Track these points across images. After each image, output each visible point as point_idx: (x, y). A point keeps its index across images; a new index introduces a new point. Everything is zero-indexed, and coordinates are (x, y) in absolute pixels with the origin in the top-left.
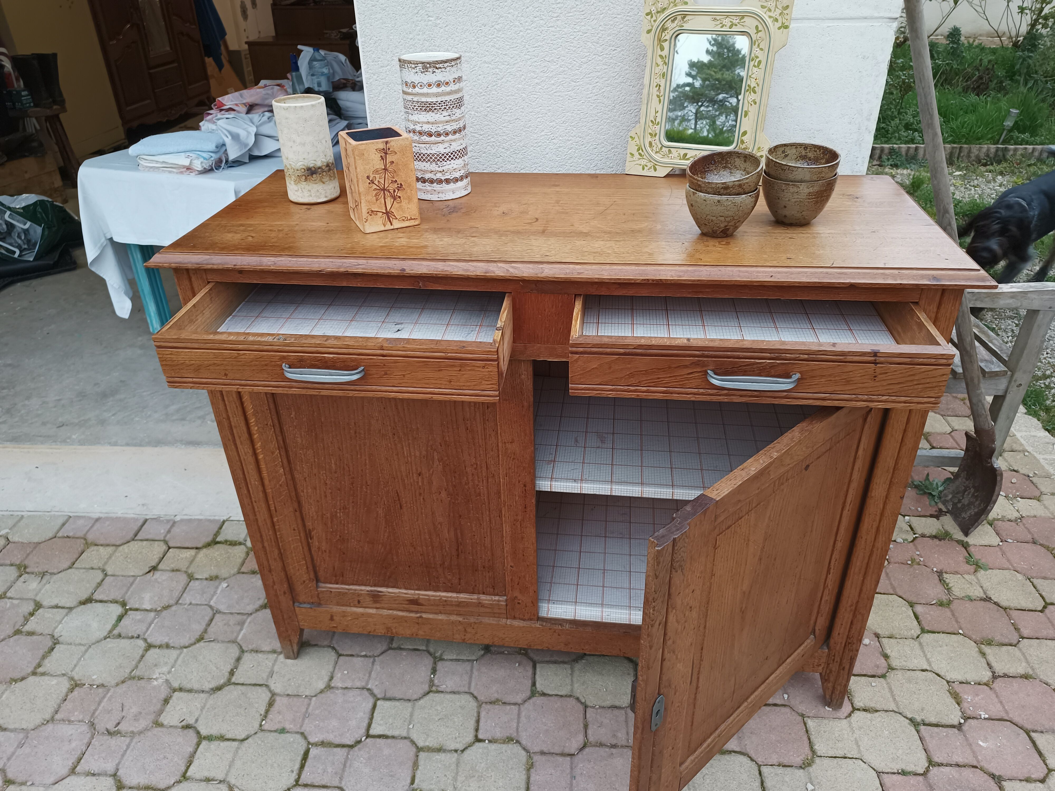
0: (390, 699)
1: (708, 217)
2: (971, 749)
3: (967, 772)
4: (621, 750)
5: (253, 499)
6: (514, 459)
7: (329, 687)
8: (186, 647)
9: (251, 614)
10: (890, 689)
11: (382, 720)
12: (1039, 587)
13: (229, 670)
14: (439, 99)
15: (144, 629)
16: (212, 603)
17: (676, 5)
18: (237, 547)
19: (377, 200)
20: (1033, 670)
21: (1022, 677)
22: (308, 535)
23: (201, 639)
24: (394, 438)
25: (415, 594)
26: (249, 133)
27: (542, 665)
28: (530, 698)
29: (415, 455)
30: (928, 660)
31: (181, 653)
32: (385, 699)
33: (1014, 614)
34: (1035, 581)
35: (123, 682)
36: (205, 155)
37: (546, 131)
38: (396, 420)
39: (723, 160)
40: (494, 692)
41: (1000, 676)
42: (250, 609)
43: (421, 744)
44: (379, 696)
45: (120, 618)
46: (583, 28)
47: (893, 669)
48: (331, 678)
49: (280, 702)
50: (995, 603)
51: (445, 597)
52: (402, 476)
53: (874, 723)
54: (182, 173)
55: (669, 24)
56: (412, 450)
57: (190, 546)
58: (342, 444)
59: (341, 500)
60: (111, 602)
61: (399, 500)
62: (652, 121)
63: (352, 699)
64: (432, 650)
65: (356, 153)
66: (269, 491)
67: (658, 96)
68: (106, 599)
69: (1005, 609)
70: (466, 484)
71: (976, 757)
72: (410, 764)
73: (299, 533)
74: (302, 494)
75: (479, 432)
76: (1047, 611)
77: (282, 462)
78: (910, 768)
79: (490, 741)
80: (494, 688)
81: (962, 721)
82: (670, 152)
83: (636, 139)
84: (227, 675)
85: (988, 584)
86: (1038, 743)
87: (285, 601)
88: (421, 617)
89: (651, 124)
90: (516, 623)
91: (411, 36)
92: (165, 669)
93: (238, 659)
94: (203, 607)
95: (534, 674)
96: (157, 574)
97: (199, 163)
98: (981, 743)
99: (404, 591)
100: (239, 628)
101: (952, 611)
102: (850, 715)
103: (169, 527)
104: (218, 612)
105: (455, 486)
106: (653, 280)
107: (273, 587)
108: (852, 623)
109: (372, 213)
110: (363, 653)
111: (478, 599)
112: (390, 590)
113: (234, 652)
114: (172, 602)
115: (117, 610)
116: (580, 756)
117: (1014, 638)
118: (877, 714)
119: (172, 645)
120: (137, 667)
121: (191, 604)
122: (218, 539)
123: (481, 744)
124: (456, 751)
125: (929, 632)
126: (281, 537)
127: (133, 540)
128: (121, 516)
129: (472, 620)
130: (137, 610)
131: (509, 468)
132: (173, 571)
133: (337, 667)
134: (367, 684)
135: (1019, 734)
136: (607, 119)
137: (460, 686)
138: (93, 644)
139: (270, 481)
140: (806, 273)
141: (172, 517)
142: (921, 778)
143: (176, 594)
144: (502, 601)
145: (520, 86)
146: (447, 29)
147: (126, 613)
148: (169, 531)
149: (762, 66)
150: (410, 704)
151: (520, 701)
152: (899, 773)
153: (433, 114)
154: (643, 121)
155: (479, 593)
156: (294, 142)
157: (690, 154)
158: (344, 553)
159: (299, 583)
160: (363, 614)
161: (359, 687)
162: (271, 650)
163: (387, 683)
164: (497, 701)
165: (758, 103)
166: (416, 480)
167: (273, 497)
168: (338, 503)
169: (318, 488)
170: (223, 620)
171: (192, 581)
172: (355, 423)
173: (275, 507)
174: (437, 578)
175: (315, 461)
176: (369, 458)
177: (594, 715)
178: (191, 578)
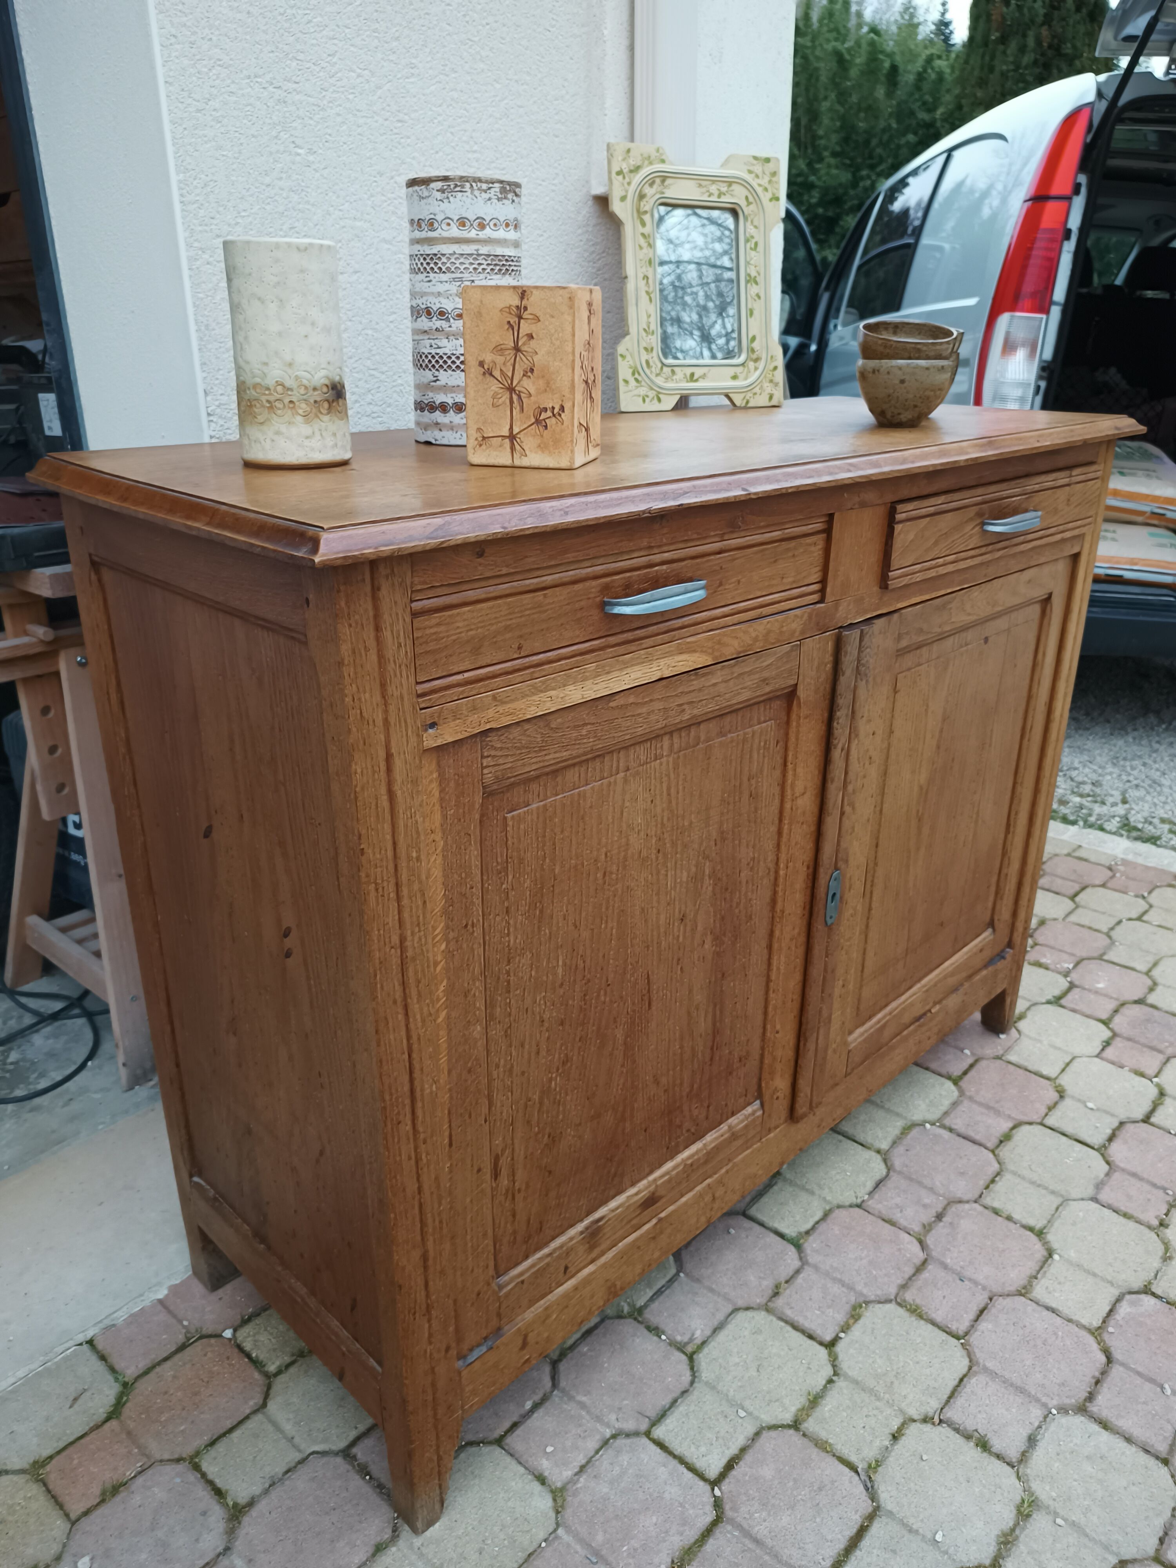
0: (663, 1416)
1: (926, 393)
3: (1125, 1012)
4: (949, 1212)
7: (558, 1494)
11: (698, 1447)
17: (651, 163)
24: (657, 858)
25: (648, 1186)
27: (754, 1208)
28: (800, 1250)
29: (681, 881)
32: (656, 1421)
38: (665, 820)
40: (756, 1282)
43: (787, 1417)
44: (644, 1427)
48: (542, 1480)
51: (689, 1158)
52: (659, 936)
53: (1039, 1023)
55: (649, 191)
56: (678, 873)
58: (580, 911)
61: (649, 989)
62: (645, 330)
63: (617, 1470)
67: (648, 293)
70: (737, 905)
71: (1112, 997)
72: (815, 1452)
73: (483, 1175)
78: (1103, 1037)
79: (844, 1332)
80: (752, 1278)
81: (1068, 979)
82: (673, 372)
86: (1115, 961)
88: (660, 1220)
89: (644, 334)
90: (772, 1135)
95: (762, 1224)
98: (1099, 986)
99: (632, 1191)
102: (1018, 1031)
105: (723, 918)
110: (528, 1405)
111: (729, 1128)
112: (615, 1203)
116: (932, 1254)
118: (1029, 1015)
123: (840, 1346)
124: (830, 1381)
133: (524, 1458)
134: (602, 1433)
135: (1100, 964)
137: (713, 1314)
139: (449, 1072)
142: (1118, 1039)
144: (757, 1110)
149: (760, 248)
150: (696, 1394)
151: (797, 1263)
152: (1105, 1046)
155: (727, 1119)
157: (698, 372)
158: (550, 1172)
159: (469, 1305)
160: (576, 1288)
161: (597, 1446)
162: (371, 1550)
163: (626, 1402)
164: (777, 1286)
165: (762, 295)
166: (676, 934)
167: (449, 1113)
168: (557, 1055)
169: (527, 1041)
172: (606, 855)
173: (450, 1136)
174: (681, 1126)
175: (531, 976)
176: (618, 922)
177: (879, 1207)
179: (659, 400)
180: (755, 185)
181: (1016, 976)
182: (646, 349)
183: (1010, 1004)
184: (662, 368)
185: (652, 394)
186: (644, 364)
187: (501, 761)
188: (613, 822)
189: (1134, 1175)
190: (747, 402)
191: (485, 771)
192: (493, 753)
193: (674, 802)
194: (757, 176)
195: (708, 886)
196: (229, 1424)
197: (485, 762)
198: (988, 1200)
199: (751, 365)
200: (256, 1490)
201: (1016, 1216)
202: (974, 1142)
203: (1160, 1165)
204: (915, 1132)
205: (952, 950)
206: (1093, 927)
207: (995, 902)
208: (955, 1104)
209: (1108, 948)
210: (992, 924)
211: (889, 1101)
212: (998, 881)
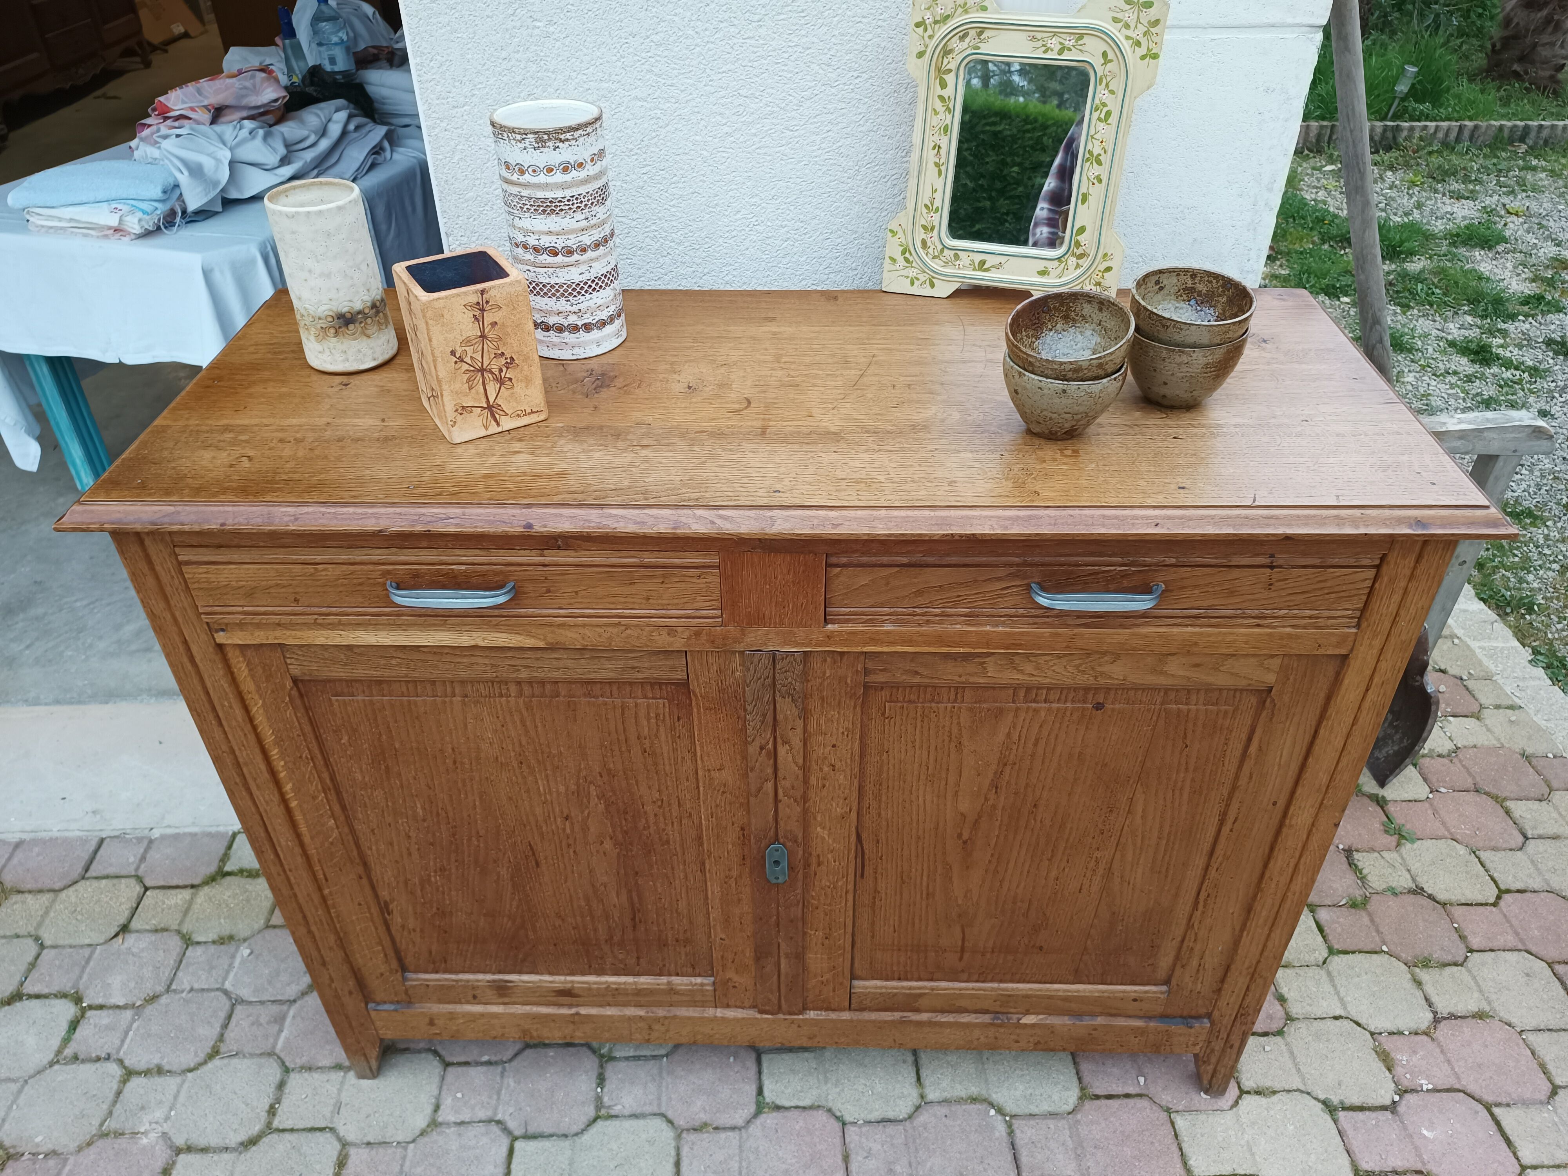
0: (534, 1137)
1: (1044, 413)
2: (1413, 1143)
5: (286, 867)
6: (724, 792)
7: (434, 1124)
8: (190, 1070)
10: (1292, 1053)
12: (1488, 865)
13: (267, 1107)
15: (117, 1042)
16: (228, 985)
17: (965, 12)
19: (470, 388)
20: (1489, 1003)
21: (1474, 1017)
22: (385, 909)
23: (214, 1053)
24: (521, 768)
25: (566, 982)
26: (218, 161)
27: (770, 1056)
28: (756, 1115)
29: (557, 791)
30: (1341, 1000)
31: (184, 1081)
32: (527, 1137)
33: (1458, 911)
34: (1482, 854)
35: (89, 1144)
36: (145, 206)
37: (743, 211)
38: (524, 742)
39: (1062, 305)
40: (699, 1110)
41: (1444, 1018)
42: (292, 991)
44: (517, 1133)
45: (74, 1025)
46: (804, 40)
47: (1293, 1019)
48: (437, 1108)
49: (356, 1156)
50: (1429, 896)
51: (615, 983)
52: (537, 821)
53: (1272, 1113)
54: (106, 236)
55: (955, 44)
56: (552, 784)
57: (181, 883)
58: (432, 780)
59: (435, 858)
60: (56, 996)
61: (534, 854)
62: (926, 206)
63: (473, 1142)
65: (429, 314)
66: (312, 852)
67: (937, 165)
68: (46, 991)
69: (1444, 905)
70: (644, 828)
71: (1420, 1156)
73: (369, 908)
74: (369, 852)
75: (666, 755)
76: (1502, 903)
77: (331, 809)
80: (699, 1103)
81: (1397, 1098)
82: (957, 257)
83: (900, 234)
84: (264, 1116)
85: (1418, 865)
86: (1504, 1124)
87: (352, 1004)
88: (578, 1013)
89: (924, 210)
90: (730, 1013)
91: (504, 54)
92: (159, 1114)
93: (281, 1085)
94: (213, 994)
95: (760, 1072)
96: (130, 939)
97: (136, 221)
98: (1425, 1132)
99: (547, 978)
100: (276, 1027)
101: (1370, 915)
102: (1236, 1103)
103: (142, 850)
104: (240, 1001)
105: (626, 832)
106: (961, 536)
107: (330, 986)
108: (1248, 988)
109: (463, 410)
111: (669, 983)
112: (525, 977)
113: (273, 1072)
114: (160, 989)
115: (66, 1010)
117: (1460, 952)
118: (1275, 1098)
119: (167, 1068)
120: (110, 1113)
121: (192, 990)
122: (227, 868)
125: (1340, 952)
126: (338, 916)
127: (83, 878)
128: (58, 834)
129: (661, 1012)
130: (101, 1007)
131: (717, 806)
132: (156, 931)
133: (445, 1087)
134: (495, 1114)
135: (1477, 1112)
136: (847, 191)
137: (645, 1104)
138: (32, 1077)
139: (312, 838)
140: (1213, 517)
141: (146, 831)
143: (166, 973)
144: (708, 985)
145: (698, 138)
146: (567, 41)
147: (83, 1016)
148: (143, 859)
149: (1113, 120)
150: (567, 1143)
151: (740, 1122)
154: (911, 205)
155: (670, 975)
156: (310, 271)
157: (991, 261)
158: (445, 932)
159: (373, 977)
160: (482, 1015)
161: (484, 1118)
162: (333, 1066)
163: (528, 1109)
164: (705, 1125)
165: (1105, 181)
166: (561, 826)
167: (319, 861)
168: (432, 863)
169: (395, 844)
170: (248, 1016)
171: (190, 948)
172: (453, 749)
173: (325, 875)
174: (602, 958)
175: (387, 806)
176: (481, 798)
177: (857, 1138)
178: (188, 941)
179: (932, 285)
180: (1120, 38)
181: (1223, 1050)
182: (925, 227)
183: (1211, 1072)
184: (942, 251)
185: (922, 277)
186: (919, 244)
187: (306, 664)
188: (456, 729)
191: (290, 666)
193: (532, 733)
194: (1127, 26)
195: (597, 805)
197: (289, 661)
199: (1072, 261)
202: (1016, 1158)
204: (974, 1108)
205: (1071, 978)
206: (1551, 1067)
207: (1174, 965)
208: (1053, 1115)
209: (1526, 1103)
210: (1167, 982)
211: (995, 1063)
212: (1180, 948)
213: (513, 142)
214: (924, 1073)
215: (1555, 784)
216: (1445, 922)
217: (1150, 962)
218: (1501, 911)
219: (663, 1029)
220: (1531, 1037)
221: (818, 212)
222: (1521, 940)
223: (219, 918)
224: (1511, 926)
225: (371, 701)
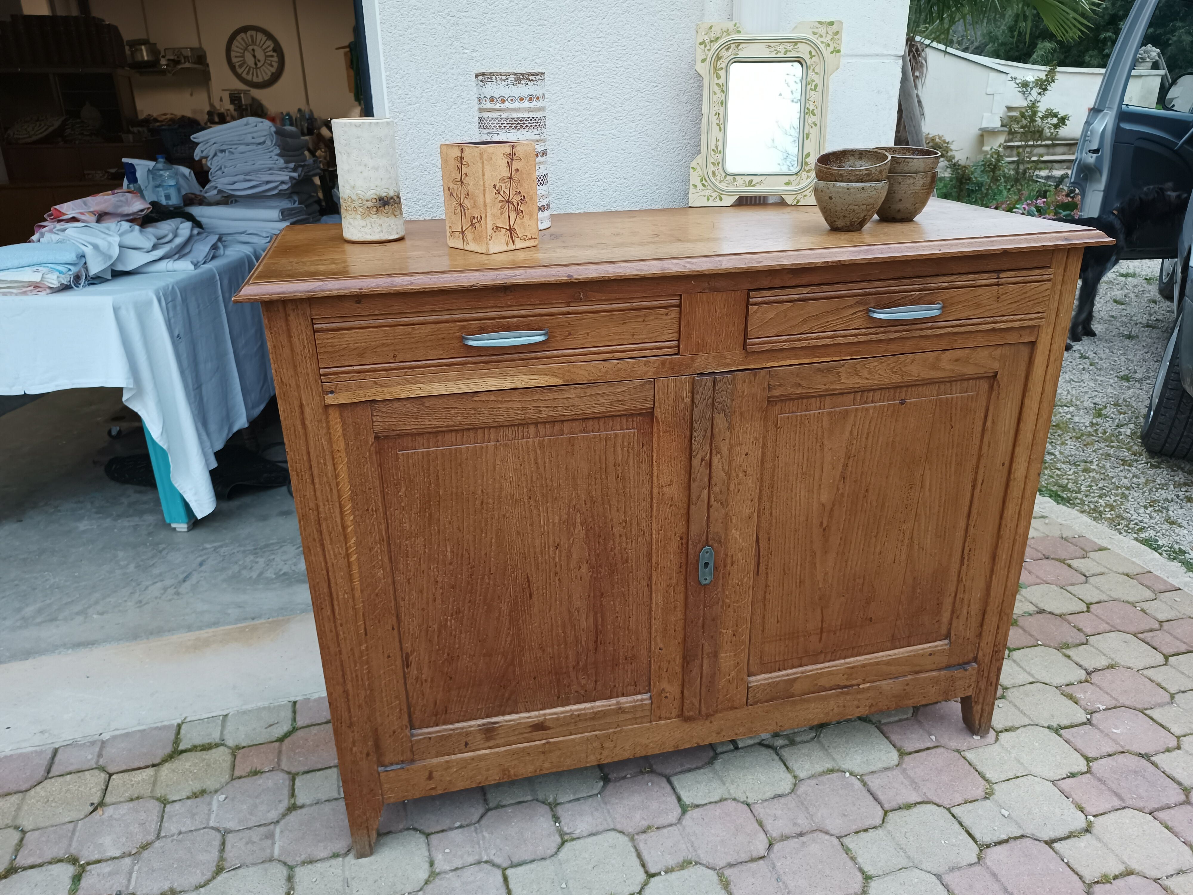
0: (520, 865)
1: (850, 207)
2: (1111, 738)
3: (1120, 758)
4: (810, 835)
5: (339, 622)
6: (671, 506)
7: (433, 875)
8: (202, 886)
9: (278, 822)
10: (1015, 706)
11: (523, 890)
12: (1072, 592)
14: (531, 115)
15: (125, 882)
16: (212, 824)
17: (729, 34)
18: (214, 751)
19: (502, 214)
20: (1112, 660)
21: (1108, 668)
22: (406, 661)
23: (219, 870)
24: (529, 502)
25: (540, 716)
26: (110, 244)
27: (677, 777)
28: (684, 813)
29: (553, 521)
30: (1029, 673)
32: (513, 866)
33: (1070, 618)
34: (1066, 588)
36: (60, 268)
37: (589, 173)
40: (639, 820)
41: (1092, 672)
42: (273, 815)
44: (505, 865)
45: (77, 879)
46: (625, 63)
47: (1007, 688)
48: (432, 864)
50: (1050, 613)
51: (577, 710)
52: (535, 553)
53: (1021, 739)
55: (723, 53)
56: (550, 515)
57: (142, 765)
58: (463, 522)
59: (454, 601)
60: (50, 863)
61: (529, 586)
62: (713, 150)
63: (472, 878)
64: (541, 797)
67: (718, 124)
68: (39, 861)
69: (1060, 616)
70: (612, 550)
71: (1118, 744)
73: (395, 661)
74: (402, 603)
75: (632, 479)
76: (1091, 610)
77: (382, 560)
78: (1075, 769)
79: (666, 872)
80: (638, 816)
81: (1089, 717)
82: (735, 179)
83: (698, 169)
85: (1034, 599)
86: (1155, 717)
87: (366, 766)
89: (713, 153)
90: (662, 722)
93: (290, 879)
94: (202, 831)
95: (674, 789)
96: (109, 811)
97: (55, 277)
98: (1114, 731)
99: (524, 715)
100: (269, 842)
101: (1022, 628)
102: (997, 739)
103: (97, 749)
104: (228, 831)
105: (598, 555)
107: (351, 749)
109: (497, 229)
110: (458, 824)
111: (618, 703)
112: (508, 717)
113: (279, 871)
114: (151, 837)
115: (65, 870)
116: (772, 855)
117: (1082, 637)
118: (1019, 731)
121: (180, 833)
122: (181, 747)
123: (656, 878)
125: (1015, 649)
127: (46, 778)
128: (12, 753)
130: (98, 862)
131: (665, 519)
132: (132, 800)
133: (433, 849)
134: (481, 857)
135: (1136, 715)
137: (597, 825)
139: (362, 591)
141: (97, 737)
142: (1088, 775)
143: (153, 827)
144: (646, 699)
147: (84, 871)
148: (100, 755)
150: (548, 862)
151: (674, 820)
152: (1069, 777)
153: (524, 132)
154: (703, 150)
155: (618, 696)
156: (365, 165)
157: (756, 180)
158: (451, 678)
159: (387, 735)
160: (473, 759)
161: (473, 862)
162: (331, 854)
163: (507, 848)
164: (649, 827)
165: (818, 124)
166: (552, 556)
167: (363, 615)
168: (450, 606)
169: (425, 590)
170: (241, 839)
171: (168, 806)
172: (482, 491)
173: (365, 629)
174: (568, 687)
175: (425, 552)
176: (496, 535)
177: (763, 810)
178: (164, 802)
179: (721, 199)
180: (818, 42)
181: (986, 689)
182: (713, 163)
183: (980, 711)
184: (725, 177)
185: (715, 195)
186: (710, 174)
187: (387, 420)
188: (487, 472)
189: (994, 875)
190: (798, 202)
191: (375, 424)
192: (380, 414)
193: (542, 469)
194: (821, 36)
195: (580, 531)
196: (320, 767)
197: (375, 419)
198: (846, 841)
199: (805, 175)
200: (308, 802)
201: (860, 860)
202: (876, 799)
203: (1026, 878)
204: (834, 776)
205: (889, 644)
206: (1164, 684)
207: (951, 619)
208: (887, 769)
209: (1161, 705)
210: (948, 636)
211: (835, 748)
212: (954, 602)
213: (499, 82)
214: (790, 764)
215: (1087, 549)
216: (1065, 624)
217: (937, 619)
218: (1093, 614)
219: (612, 745)
220: (1145, 672)
221: (634, 172)
222: (1112, 626)
223: (187, 781)
224: (1103, 620)
225: (428, 452)
